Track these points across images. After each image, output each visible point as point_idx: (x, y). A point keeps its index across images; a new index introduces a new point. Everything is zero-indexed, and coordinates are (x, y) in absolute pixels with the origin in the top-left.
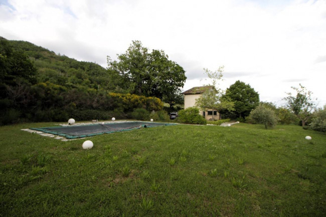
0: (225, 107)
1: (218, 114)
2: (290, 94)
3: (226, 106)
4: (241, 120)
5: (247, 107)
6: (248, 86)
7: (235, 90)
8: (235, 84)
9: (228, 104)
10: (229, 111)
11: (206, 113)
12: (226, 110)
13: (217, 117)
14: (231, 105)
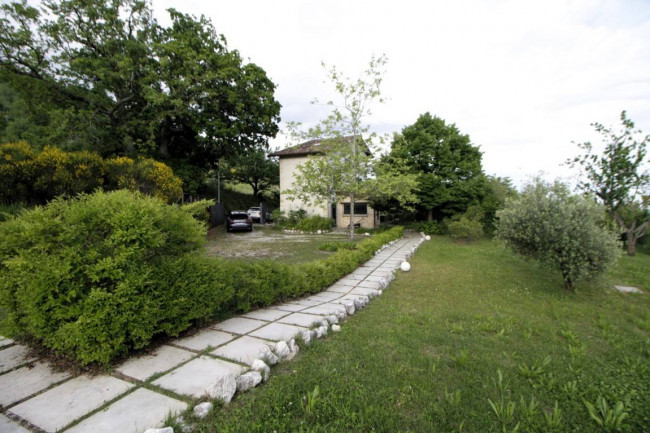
0: (390, 192)
1: (370, 210)
2: (588, 145)
3: (393, 187)
4: (434, 227)
5: (449, 190)
6: (453, 130)
7: (417, 140)
8: (416, 125)
9: (397, 181)
10: (403, 202)
11: (340, 209)
12: (393, 201)
13: (368, 220)
14: (406, 186)
